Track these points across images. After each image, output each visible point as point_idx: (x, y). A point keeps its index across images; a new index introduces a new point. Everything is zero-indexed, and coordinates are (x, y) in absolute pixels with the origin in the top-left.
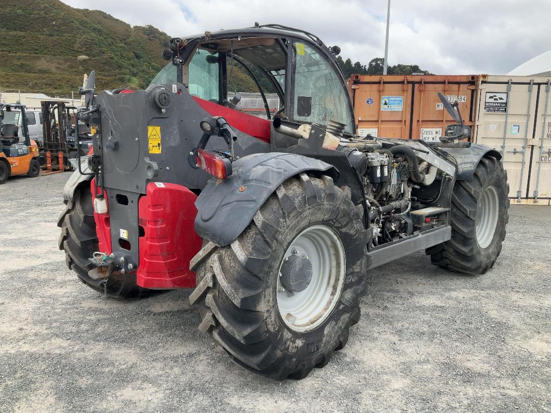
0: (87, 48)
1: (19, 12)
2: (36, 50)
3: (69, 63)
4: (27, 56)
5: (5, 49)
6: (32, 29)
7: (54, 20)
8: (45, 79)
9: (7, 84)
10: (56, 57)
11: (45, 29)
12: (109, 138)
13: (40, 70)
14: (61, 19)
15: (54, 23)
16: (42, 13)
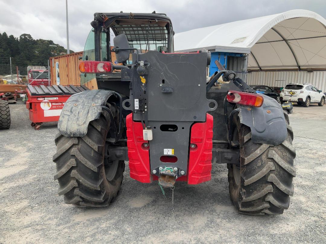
12: (161, 85)
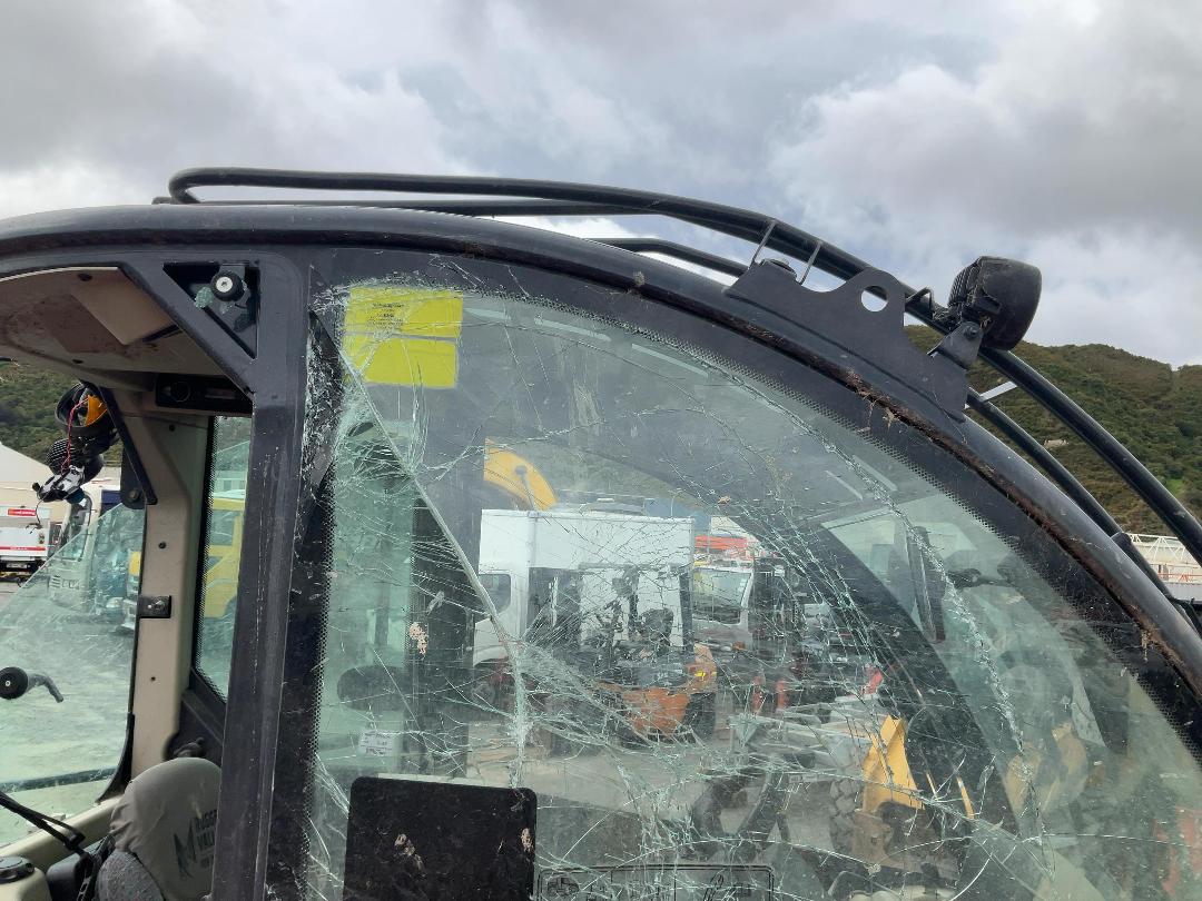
7: (999, 377)
16: (974, 365)
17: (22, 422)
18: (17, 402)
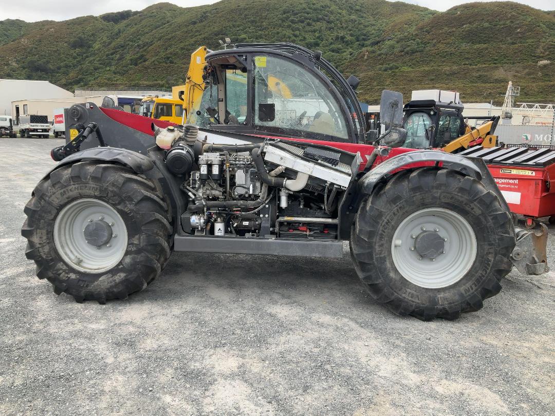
0: (550, 52)
1: (486, 25)
2: (496, 60)
3: (527, 70)
4: (485, 67)
5: (467, 63)
6: (495, 40)
7: (519, 28)
8: (499, 88)
9: (463, 95)
10: (515, 65)
11: (509, 38)
13: (496, 80)
14: (526, 25)
15: (519, 30)
16: (508, 22)
17: (51, 72)
18: (48, 62)
